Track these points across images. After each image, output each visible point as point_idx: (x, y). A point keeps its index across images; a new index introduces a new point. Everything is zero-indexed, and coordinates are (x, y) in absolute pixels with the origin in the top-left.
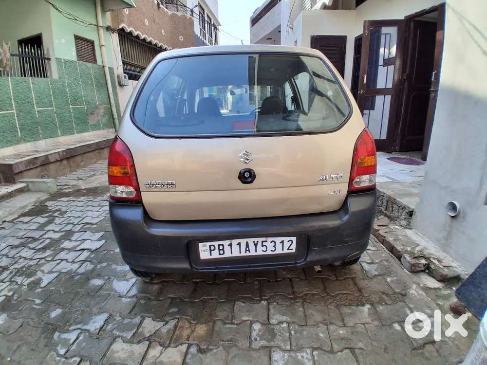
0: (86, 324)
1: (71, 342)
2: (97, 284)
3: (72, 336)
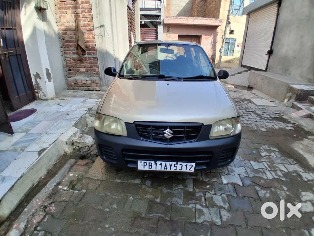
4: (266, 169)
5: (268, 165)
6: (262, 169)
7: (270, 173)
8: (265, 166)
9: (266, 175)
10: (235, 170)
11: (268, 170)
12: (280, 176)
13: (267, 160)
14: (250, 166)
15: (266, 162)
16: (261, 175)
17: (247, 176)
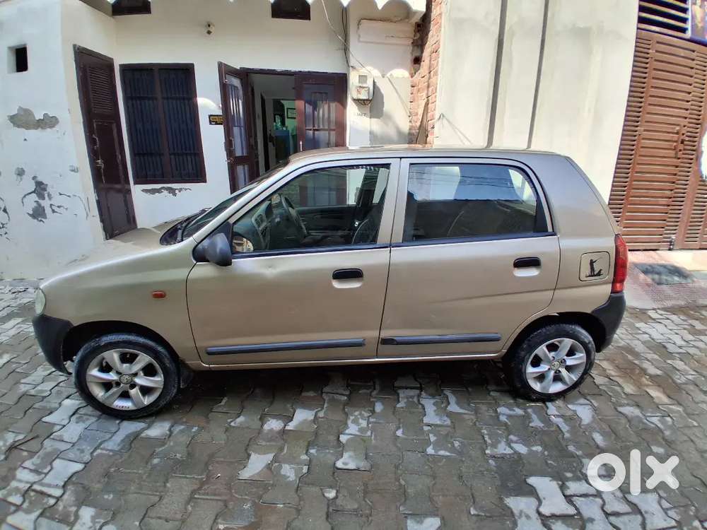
0: (638, 417)
1: (658, 418)
2: (601, 437)
3: (655, 420)
4: (40, 482)
5: (50, 496)
6: (48, 473)
7: (27, 482)
8: (49, 486)
9: (31, 470)
10: (78, 424)
11: (35, 483)
12: (10, 494)
13: (61, 506)
14: (71, 456)
15: (58, 499)
16: (36, 460)
17: (52, 437)
